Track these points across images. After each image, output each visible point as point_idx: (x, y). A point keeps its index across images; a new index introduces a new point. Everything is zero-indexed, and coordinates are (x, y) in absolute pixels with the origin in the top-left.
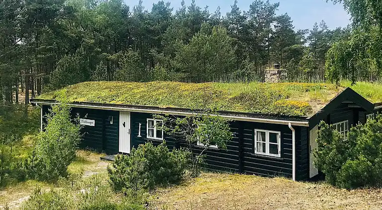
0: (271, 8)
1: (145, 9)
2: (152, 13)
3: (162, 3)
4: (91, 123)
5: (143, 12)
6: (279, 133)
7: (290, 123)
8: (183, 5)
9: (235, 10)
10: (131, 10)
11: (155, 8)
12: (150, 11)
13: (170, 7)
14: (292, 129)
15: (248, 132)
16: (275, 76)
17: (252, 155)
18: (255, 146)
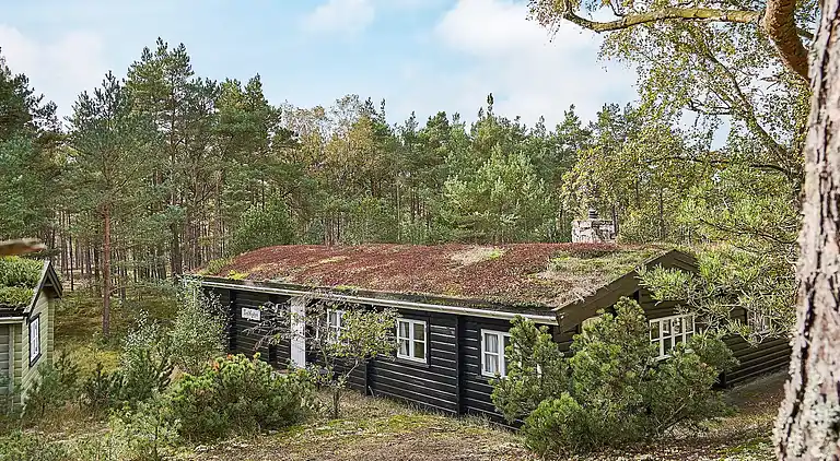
1: (418, 127)
2: (427, 131)
4: (255, 315)
5: (416, 131)
9: (571, 119)
11: (431, 123)
12: (424, 128)
13: (461, 121)
15: (473, 336)
16: (588, 232)
17: (479, 377)
18: (483, 362)
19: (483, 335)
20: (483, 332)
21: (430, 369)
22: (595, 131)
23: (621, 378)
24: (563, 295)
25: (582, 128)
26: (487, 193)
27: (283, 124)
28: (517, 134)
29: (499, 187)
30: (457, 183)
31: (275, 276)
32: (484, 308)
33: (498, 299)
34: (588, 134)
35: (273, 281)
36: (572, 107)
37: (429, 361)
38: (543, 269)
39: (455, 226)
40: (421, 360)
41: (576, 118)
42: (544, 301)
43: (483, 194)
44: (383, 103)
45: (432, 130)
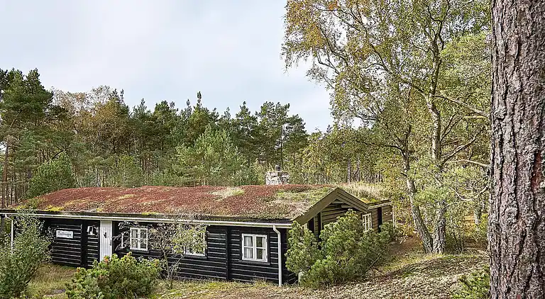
0: (282, 109)
1: (148, 109)
2: (155, 113)
3: (165, 103)
4: (68, 235)
5: (146, 112)
6: (266, 236)
7: (274, 226)
8: (188, 105)
9: (244, 111)
10: (131, 110)
11: (157, 108)
12: (153, 111)
13: (175, 108)
14: (277, 232)
15: (236, 237)
16: (275, 179)
17: (240, 261)
18: (243, 252)
19: (243, 237)
20: (243, 235)
21: (208, 259)
22: (259, 118)
23: (355, 247)
24: (293, 212)
25: (251, 115)
26: (202, 154)
27: (55, 102)
28: (213, 117)
29: (210, 151)
30: (184, 148)
31: (88, 208)
32: (247, 221)
33: (256, 216)
34: (254, 119)
35: (87, 211)
36: (244, 103)
37: (208, 255)
38: (273, 199)
39: (181, 174)
40: (202, 255)
41: (247, 110)
42: (284, 215)
43: (200, 155)
44: (122, 92)
45: (159, 113)
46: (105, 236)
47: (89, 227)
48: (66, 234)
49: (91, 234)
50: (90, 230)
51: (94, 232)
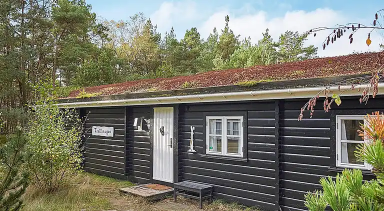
2: (185, 39)
8: (215, 32)
9: (267, 36)
12: (183, 37)
45: (189, 38)
46: (162, 131)
47: (136, 120)
48: (104, 131)
49: (140, 129)
50: (138, 124)
51: (145, 127)
